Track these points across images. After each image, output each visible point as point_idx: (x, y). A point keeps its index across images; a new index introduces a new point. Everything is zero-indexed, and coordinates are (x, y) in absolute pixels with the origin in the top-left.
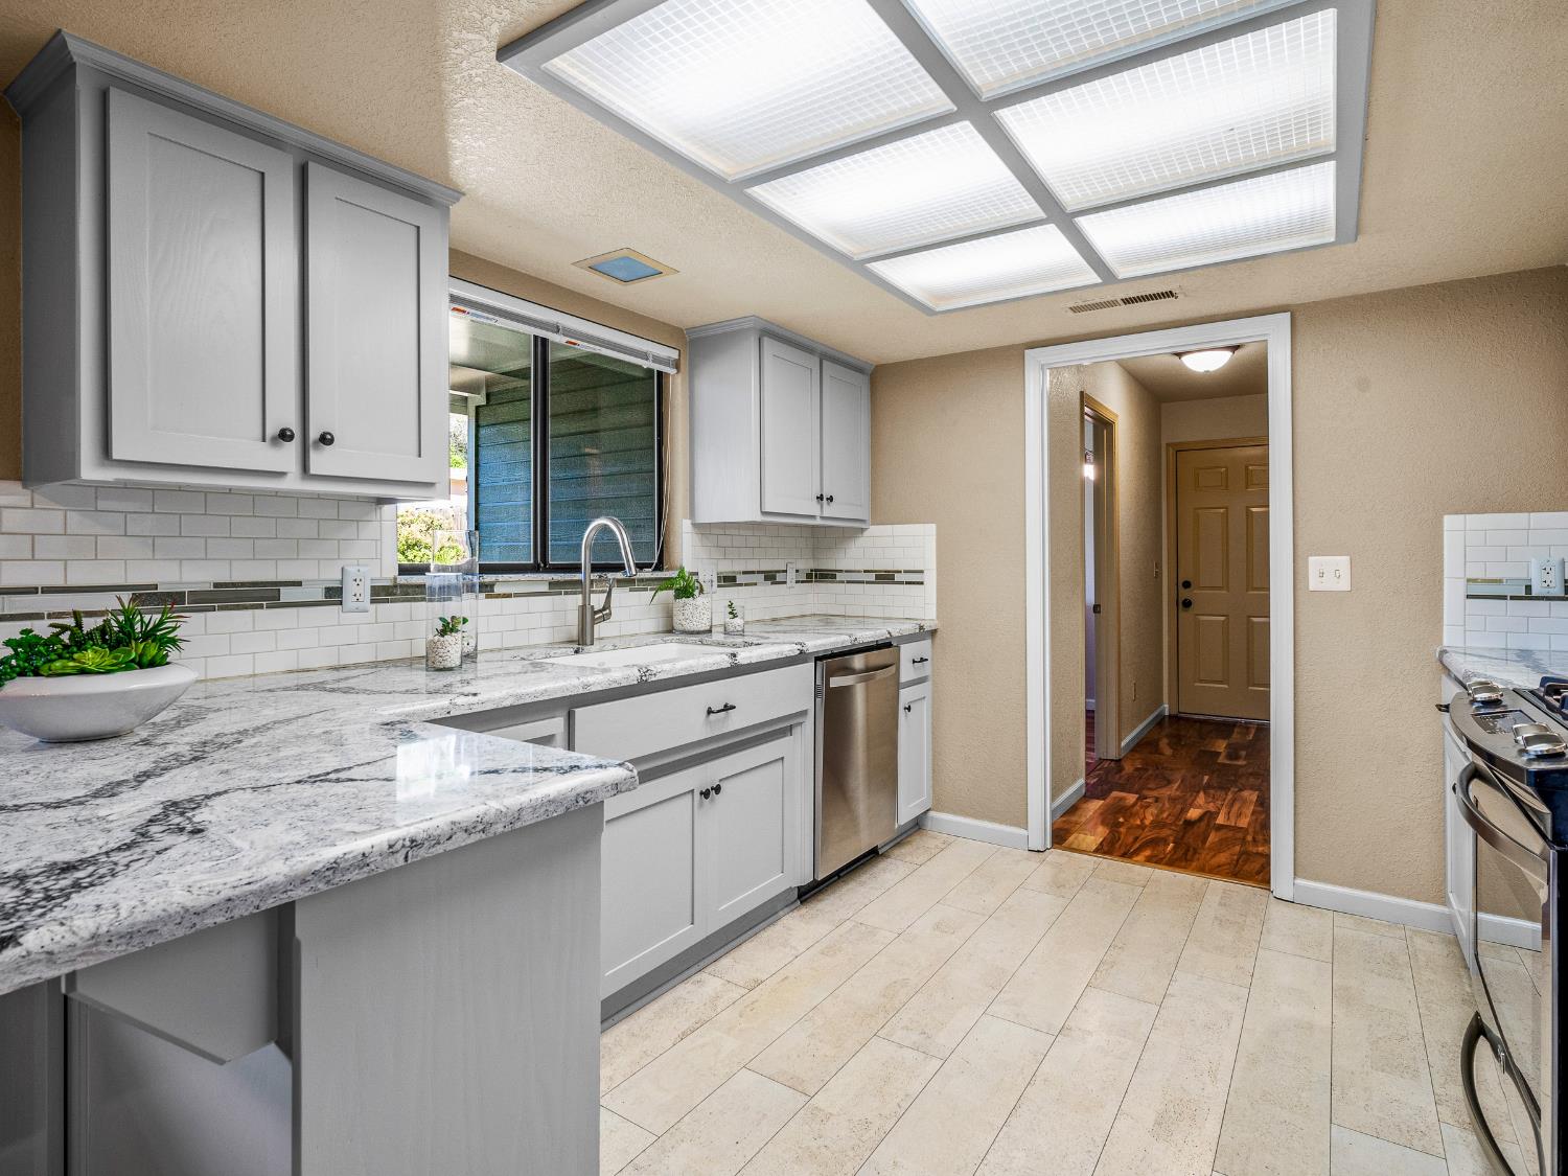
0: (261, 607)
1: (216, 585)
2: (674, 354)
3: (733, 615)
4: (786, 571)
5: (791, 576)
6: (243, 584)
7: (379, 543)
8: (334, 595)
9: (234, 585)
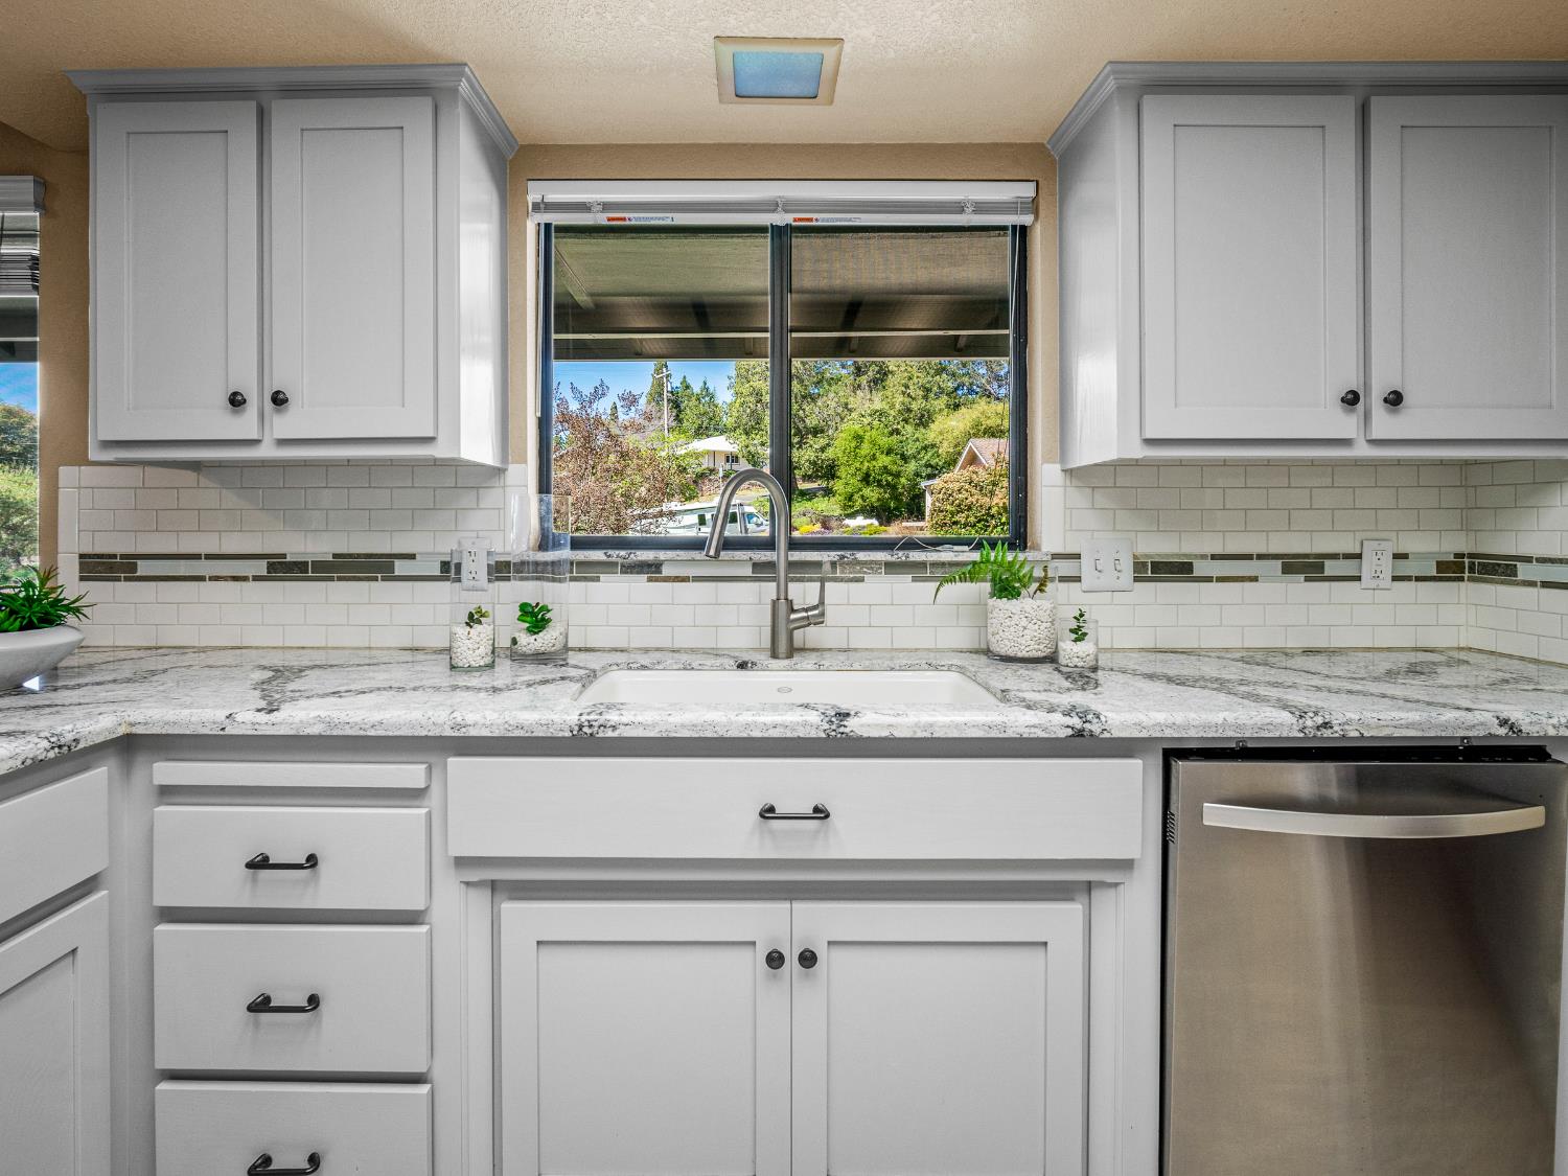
0: (376, 579)
1: (335, 556)
2: (1027, 191)
3: (1079, 635)
4: (1359, 556)
5: (1377, 564)
6: (359, 556)
7: (502, 511)
8: (449, 570)
9: (351, 556)
